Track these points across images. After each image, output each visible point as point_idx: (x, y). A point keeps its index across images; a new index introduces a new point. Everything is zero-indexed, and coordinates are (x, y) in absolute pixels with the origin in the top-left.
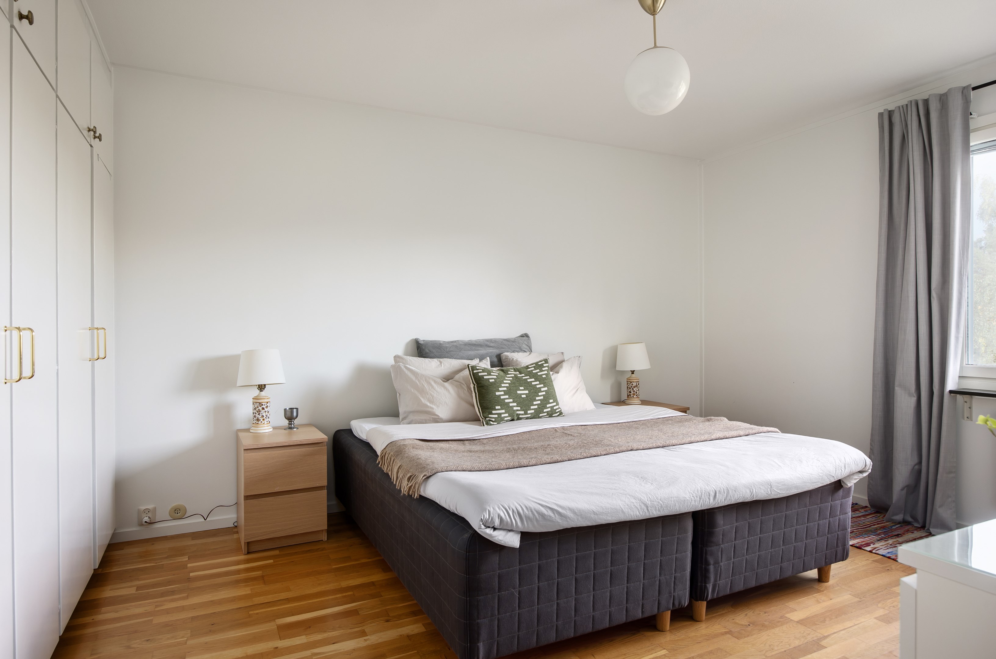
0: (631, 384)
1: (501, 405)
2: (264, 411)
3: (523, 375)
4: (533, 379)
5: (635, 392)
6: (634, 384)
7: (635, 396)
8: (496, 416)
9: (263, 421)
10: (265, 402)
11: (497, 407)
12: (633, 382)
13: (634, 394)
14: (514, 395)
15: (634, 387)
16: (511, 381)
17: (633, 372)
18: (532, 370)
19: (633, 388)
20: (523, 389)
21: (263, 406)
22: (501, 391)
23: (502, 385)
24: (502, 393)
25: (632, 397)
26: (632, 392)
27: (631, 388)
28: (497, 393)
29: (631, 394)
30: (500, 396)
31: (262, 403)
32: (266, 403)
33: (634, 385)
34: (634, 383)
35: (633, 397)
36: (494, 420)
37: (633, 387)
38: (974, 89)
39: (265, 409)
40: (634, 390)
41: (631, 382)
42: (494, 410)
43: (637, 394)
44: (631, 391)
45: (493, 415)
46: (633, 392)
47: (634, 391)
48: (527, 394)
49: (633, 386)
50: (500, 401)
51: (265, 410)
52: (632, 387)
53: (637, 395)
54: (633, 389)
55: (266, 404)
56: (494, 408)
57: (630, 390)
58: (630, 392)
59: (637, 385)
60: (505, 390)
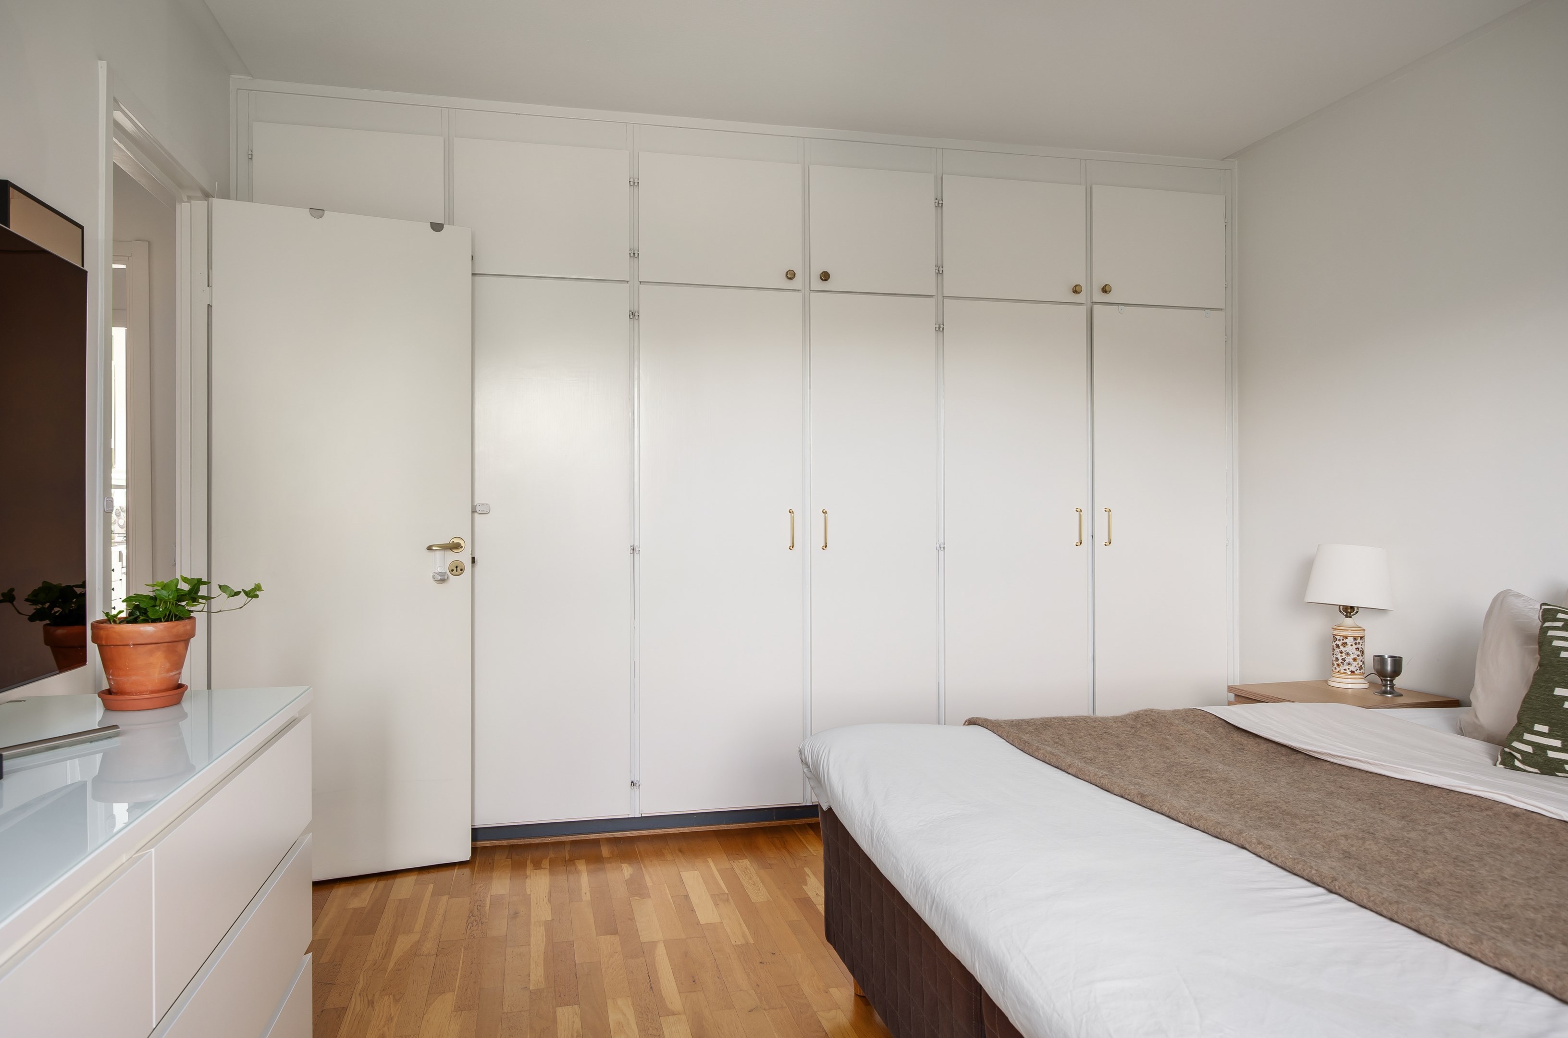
2: (1338, 650)
9: (1337, 668)
10: (1341, 636)
21: (1337, 642)
31: (1336, 635)
32: (1342, 638)
39: (1341, 647)
51: (1340, 650)
55: (1343, 640)
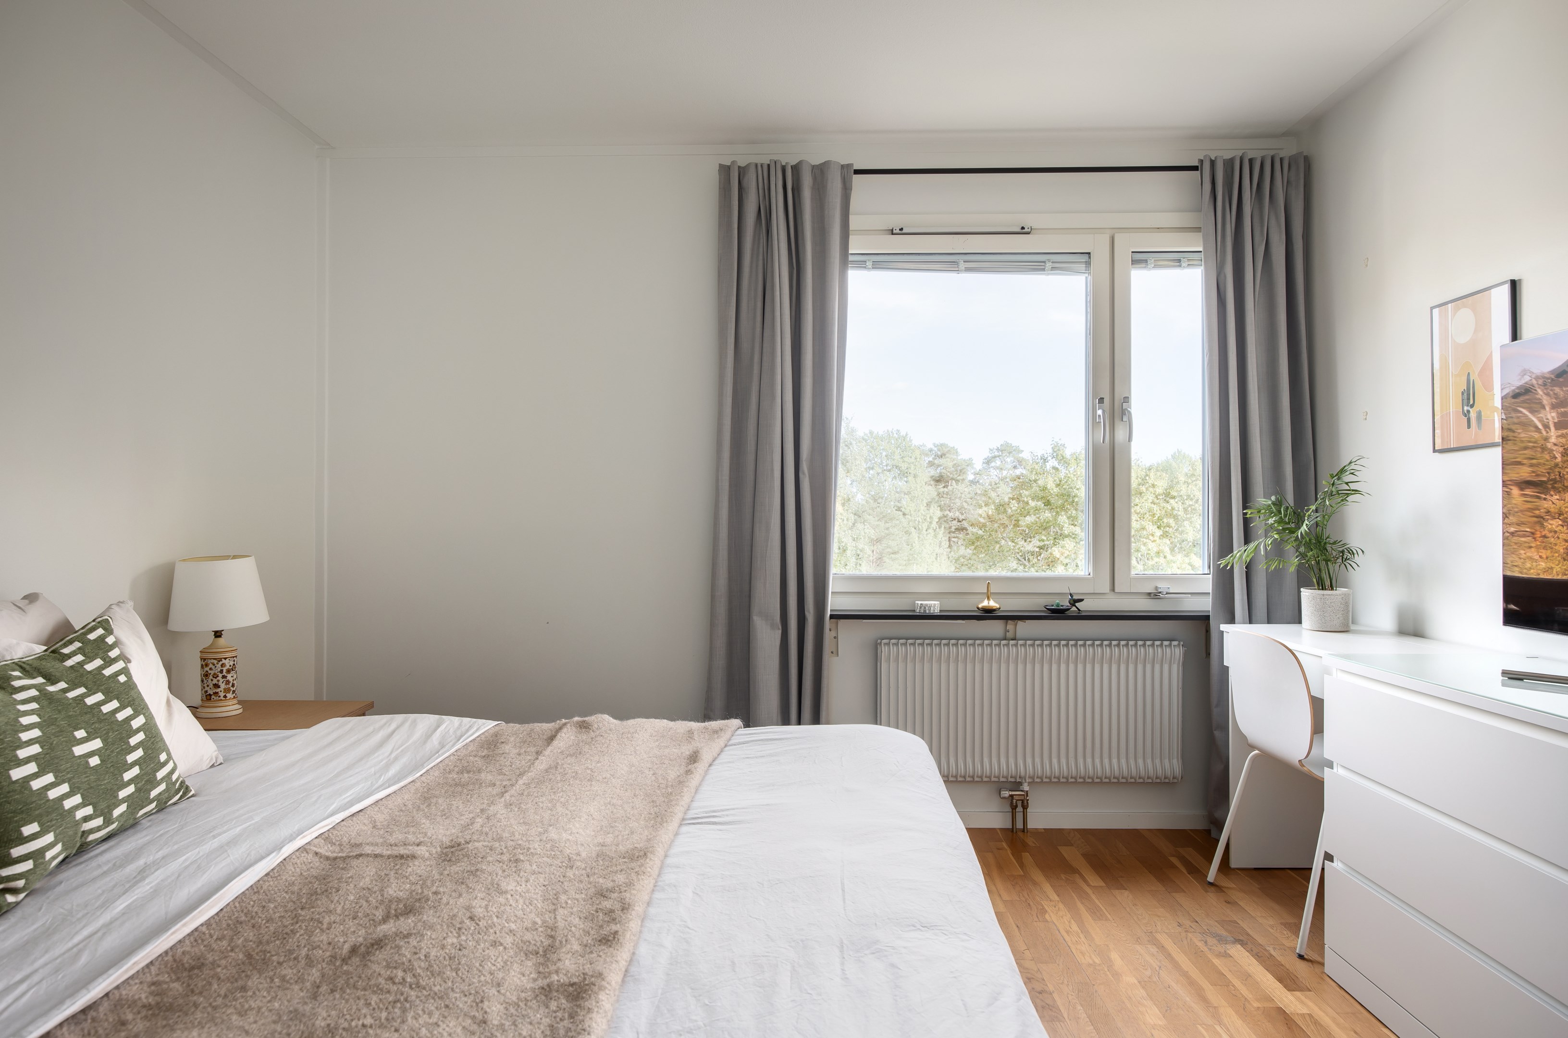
0: (219, 665)
1: (40, 815)
3: (62, 685)
4: (100, 694)
5: (231, 684)
6: (228, 663)
7: (230, 695)
8: (28, 865)
11: (28, 830)
12: (225, 659)
13: (227, 691)
14: (69, 765)
15: (228, 671)
16: (39, 716)
17: (218, 634)
18: (81, 664)
19: (224, 673)
20: (85, 735)
22: (27, 760)
23: (21, 735)
24: (32, 768)
25: (222, 698)
26: (223, 686)
27: (221, 675)
28: (16, 774)
29: (218, 690)
30: (28, 782)
33: (228, 667)
34: (226, 662)
35: (225, 697)
36: (21, 883)
37: (225, 671)
38: (857, 172)
40: (228, 678)
41: (220, 660)
42: (16, 846)
43: (234, 689)
44: (220, 683)
45: (17, 866)
46: (226, 684)
47: (228, 682)
48: (99, 750)
49: (225, 669)
50: (33, 803)
52: (221, 671)
53: (234, 692)
54: (224, 677)
56: (14, 836)
57: (215, 681)
58: (217, 686)
59: (234, 665)
60: (38, 754)
